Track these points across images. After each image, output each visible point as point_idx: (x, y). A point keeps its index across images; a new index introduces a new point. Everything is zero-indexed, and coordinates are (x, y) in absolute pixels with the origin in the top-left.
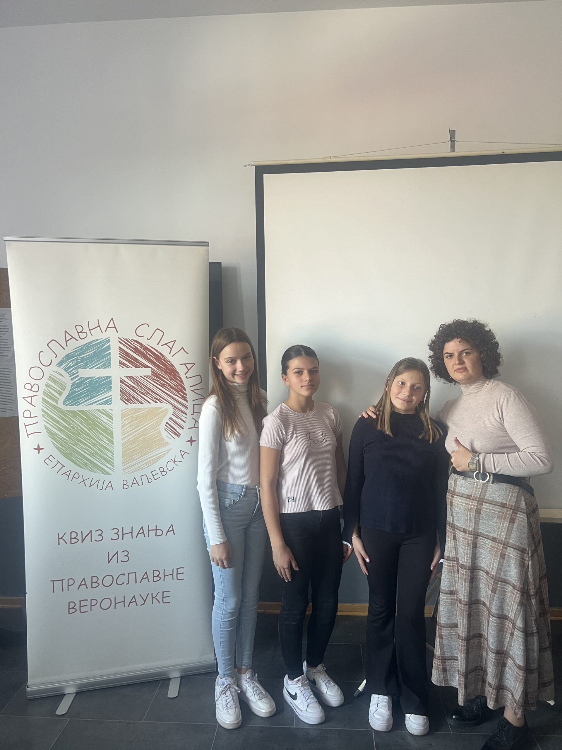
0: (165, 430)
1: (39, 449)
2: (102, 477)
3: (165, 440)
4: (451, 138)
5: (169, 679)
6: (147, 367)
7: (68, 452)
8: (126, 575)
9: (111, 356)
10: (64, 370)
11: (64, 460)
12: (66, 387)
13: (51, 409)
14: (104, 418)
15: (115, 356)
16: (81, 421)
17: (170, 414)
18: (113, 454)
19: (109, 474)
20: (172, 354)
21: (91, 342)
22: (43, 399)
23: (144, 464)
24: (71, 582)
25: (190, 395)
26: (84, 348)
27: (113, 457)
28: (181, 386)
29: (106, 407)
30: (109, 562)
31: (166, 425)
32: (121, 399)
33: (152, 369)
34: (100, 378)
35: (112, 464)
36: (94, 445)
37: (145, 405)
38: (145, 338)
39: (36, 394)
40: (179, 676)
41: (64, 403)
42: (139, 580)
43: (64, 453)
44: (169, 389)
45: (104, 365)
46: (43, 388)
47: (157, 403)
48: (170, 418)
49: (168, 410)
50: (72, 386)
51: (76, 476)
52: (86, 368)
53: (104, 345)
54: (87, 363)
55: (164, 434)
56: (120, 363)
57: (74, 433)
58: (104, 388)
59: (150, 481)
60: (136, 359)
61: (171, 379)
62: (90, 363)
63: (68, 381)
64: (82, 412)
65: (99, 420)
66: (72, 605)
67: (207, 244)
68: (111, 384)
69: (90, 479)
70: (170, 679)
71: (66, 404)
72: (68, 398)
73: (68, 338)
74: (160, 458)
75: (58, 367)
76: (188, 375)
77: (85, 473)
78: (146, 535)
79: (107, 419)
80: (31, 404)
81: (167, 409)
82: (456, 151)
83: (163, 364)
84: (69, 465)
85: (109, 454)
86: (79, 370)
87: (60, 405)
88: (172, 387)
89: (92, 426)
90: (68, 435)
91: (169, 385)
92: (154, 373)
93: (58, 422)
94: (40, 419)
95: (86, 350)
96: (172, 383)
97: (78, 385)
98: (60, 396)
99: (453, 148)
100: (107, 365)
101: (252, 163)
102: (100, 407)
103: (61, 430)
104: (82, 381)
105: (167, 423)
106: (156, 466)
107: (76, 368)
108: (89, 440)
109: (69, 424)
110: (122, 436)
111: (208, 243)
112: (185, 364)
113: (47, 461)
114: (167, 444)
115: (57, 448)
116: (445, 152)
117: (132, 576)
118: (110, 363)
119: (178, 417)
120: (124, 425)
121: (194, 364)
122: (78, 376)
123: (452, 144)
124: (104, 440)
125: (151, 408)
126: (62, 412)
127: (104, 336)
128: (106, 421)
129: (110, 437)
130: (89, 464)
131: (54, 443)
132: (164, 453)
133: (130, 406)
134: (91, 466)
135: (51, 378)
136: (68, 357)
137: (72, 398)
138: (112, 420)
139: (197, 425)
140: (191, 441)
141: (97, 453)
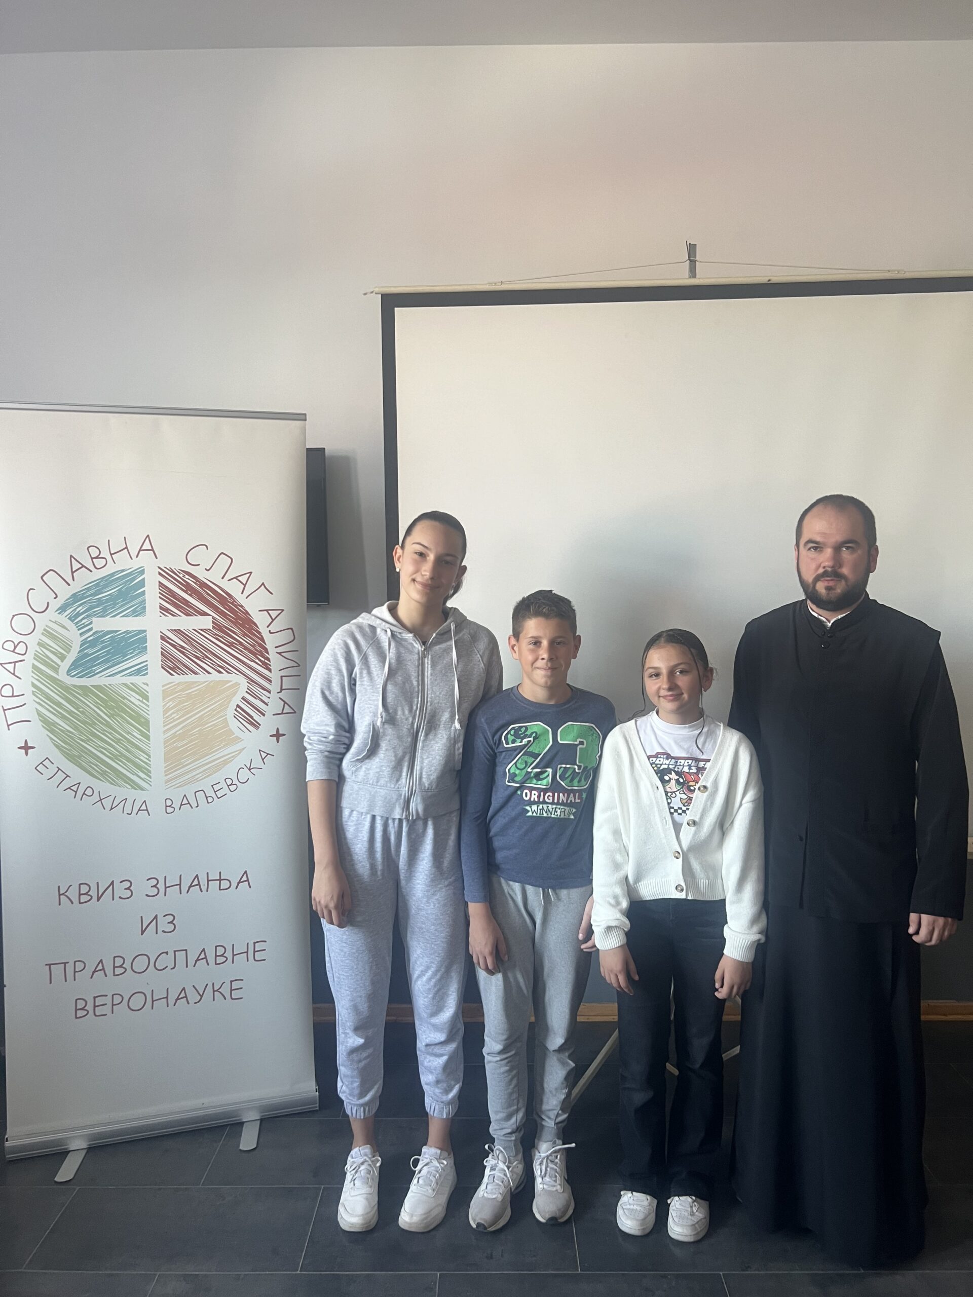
0: (235, 717)
1: (26, 748)
2: (131, 794)
3: (234, 734)
4: (689, 258)
5: (241, 1124)
6: (206, 614)
7: (77, 754)
8: (171, 953)
9: (147, 596)
10: (68, 618)
11: (68, 766)
12: (71, 647)
13: (47, 682)
14: (135, 698)
15: (152, 597)
16: (97, 703)
17: (242, 692)
18: (149, 756)
19: (142, 789)
20: (246, 593)
21: (113, 574)
22: (34, 666)
23: (200, 773)
24: (79, 966)
25: (276, 662)
26: (102, 583)
27: (150, 761)
28: (260, 646)
29: (138, 680)
30: (143, 932)
31: (236, 710)
32: (162, 667)
33: (213, 618)
34: (127, 632)
35: (148, 773)
36: (118, 741)
37: (202, 677)
38: (201, 568)
39: (22, 658)
40: (259, 1118)
41: (68, 672)
42: (191, 962)
43: (68, 754)
44: (241, 651)
45: (134, 611)
46: (33, 648)
47: (222, 673)
48: (242, 698)
49: (240, 684)
50: (81, 646)
51: (89, 792)
52: (104, 617)
53: (134, 579)
54: (106, 608)
55: (234, 724)
56: (161, 608)
57: (84, 722)
58: (134, 649)
59: (210, 800)
60: (186, 602)
61: (245, 635)
62: (112, 608)
63: (75, 637)
64: (98, 687)
65: (125, 701)
66: (81, 1004)
67: (303, 417)
68: (146, 642)
69: (112, 798)
70: (243, 1123)
71: (72, 675)
72: (75, 665)
73: (76, 566)
74: (225, 763)
75: (59, 613)
76: (273, 628)
77: (103, 787)
78: (204, 888)
79: (139, 700)
80: (14, 674)
81: (237, 684)
82: (697, 276)
83: (231, 610)
84: (77, 774)
85: (143, 757)
86: (94, 619)
87: (62, 676)
88: (246, 648)
89: (115, 711)
90: (76, 727)
91: (241, 644)
92: (216, 625)
93: (59, 705)
94: (29, 698)
95: (105, 586)
96: (247, 641)
97: (93, 644)
98: (62, 661)
99: (693, 272)
100: (140, 611)
101: (377, 290)
102: (129, 680)
103: (63, 717)
104: (99, 637)
105: (238, 706)
106: (219, 777)
107: (88, 616)
108: (110, 733)
109: (77, 707)
110: (164, 726)
111: (305, 415)
112: (267, 611)
113: (40, 768)
114: (238, 739)
115: (57, 747)
116: (681, 278)
117: (181, 956)
118: (144, 608)
119: (256, 697)
120: (168, 710)
121: (283, 610)
122: (91, 629)
123: (690, 265)
124: (135, 734)
125: (212, 681)
126: (66, 688)
127: (135, 564)
128: (137, 703)
129: (144, 729)
130: (109, 773)
131: (51, 738)
132: (233, 754)
133: (177, 678)
134: (112, 775)
135: (47, 633)
136: (76, 598)
137: (82, 665)
138: (148, 702)
139: (287, 709)
140: (278, 735)
141: (122, 755)
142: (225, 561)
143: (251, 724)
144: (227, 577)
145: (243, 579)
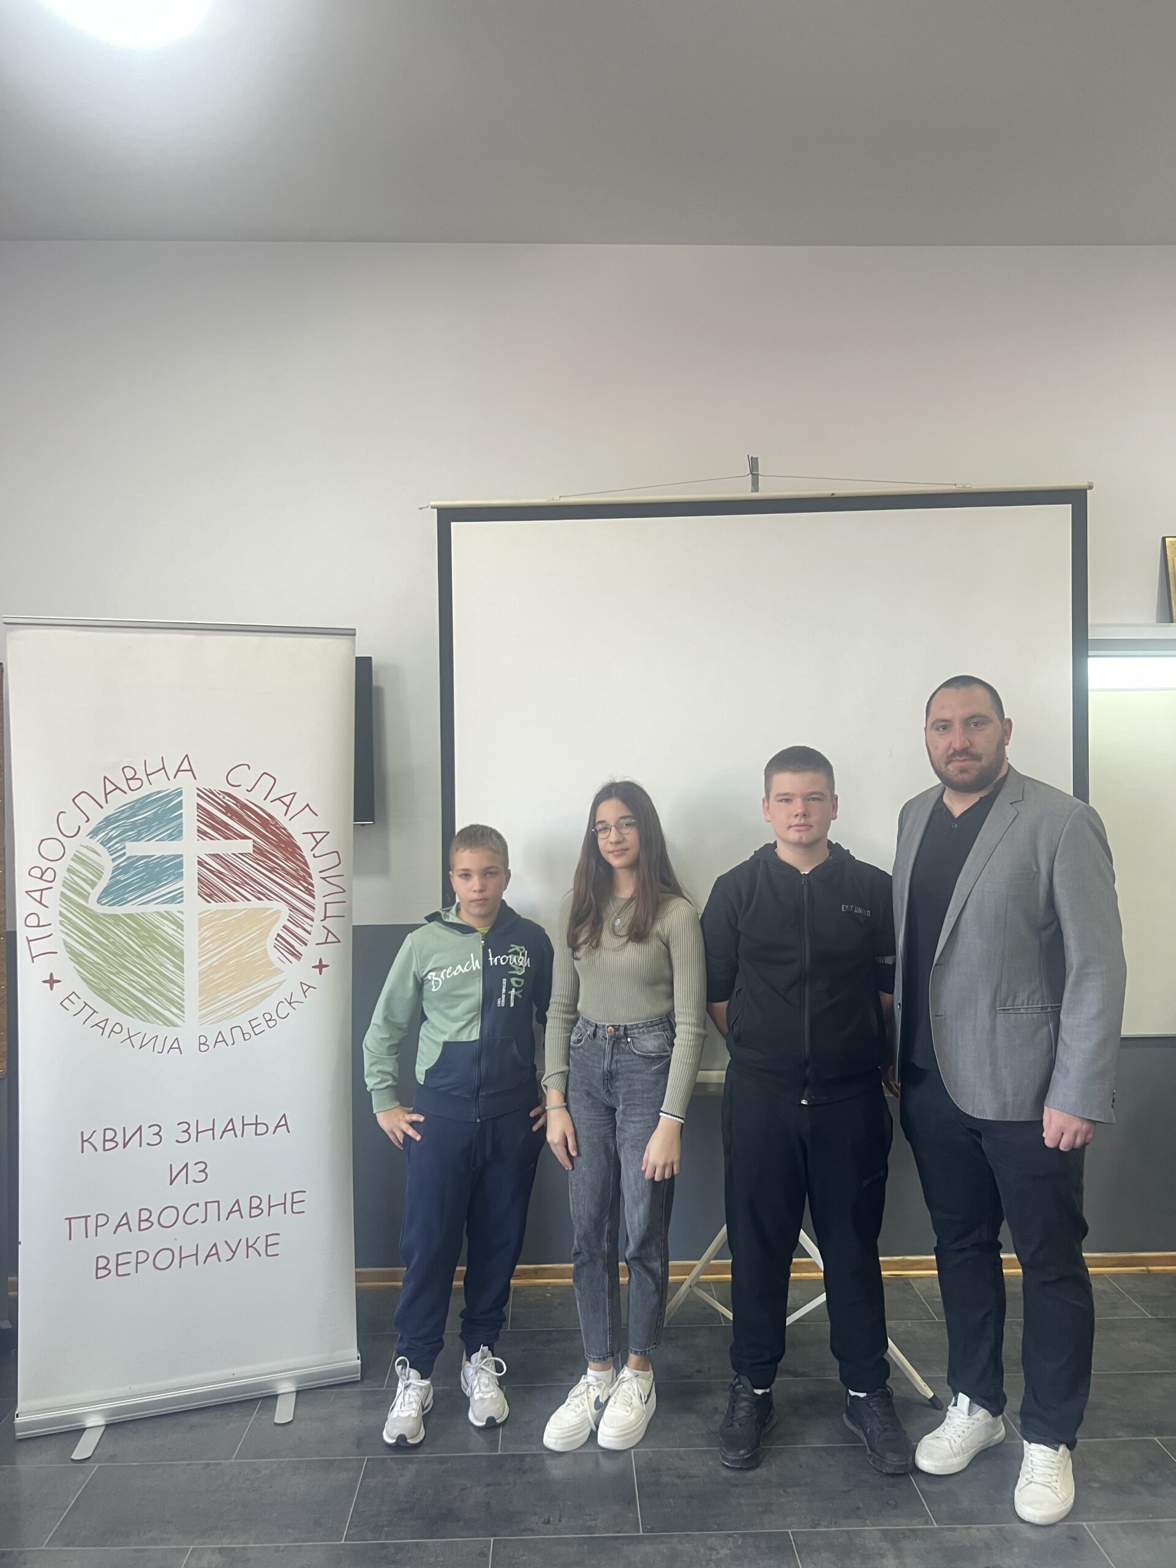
0: (275, 947)
1: (51, 981)
2: (163, 1031)
3: (274, 965)
4: (751, 471)
5: (276, 1396)
6: (246, 837)
7: (104, 987)
8: (202, 1205)
9: (184, 819)
10: (100, 843)
11: (96, 1001)
12: (103, 873)
13: (75, 911)
14: (169, 928)
15: (190, 820)
16: (128, 933)
17: (283, 920)
18: (183, 990)
19: (174, 1025)
20: (290, 815)
21: (148, 796)
22: (63, 894)
23: (237, 1007)
24: (102, 1220)
25: (320, 887)
26: (137, 806)
27: (183, 995)
28: (304, 870)
29: (173, 908)
30: (171, 1183)
31: (276, 939)
32: (199, 894)
33: (254, 841)
34: (162, 857)
35: (181, 1008)
36: (149, 974)
37: (241, 904)
38: (242, 789)
39: (50, 885)
40: (294, 1390)
41: (99, 901)
42: (223, 1215)
43: (96, 988)
44: (283, 877)
45: (170, 835)
46: (62, 874)
47: (262, 900)
48: (284, 927)
49: (280, 912)
50: (113, 872)
52: (138, 841)
53: (171, 801)
54: (141, 831)
55: (274, 955)
56: (199, 831)
57: (114, 954)
58: (169, 876)
59: (247, 1037)
60: (226, 826)
61: (287, 859)
62: (147, 832)
63: (107, 863)
64: (130, 916)
65: (159, 931)
66: (102, 1263)
67: (352, 632)
68: (182, 868)
69: (141, 1035)
70: (277, 1396)
71: (103, 902)
72: (106, 892)
73: (110, 787)
74: (264, 996)
75: (91, 838)
76: (317, 852)
77: (133, 1024)
78: (239, 1133)
79: (173, 929)
80: (40, 902)
81: (278, 912)
82: (760, 490)
83: (273, 833)
84: (106, 1010)
85: (176, 990)
86: (127, 844)
87: (92, 904)
88: (288, 873)
89: (147, 942)
90: (105, 958)
91: (283, 868)
92: (257, 849)
93: (88, 935)
95: (141, 809)
96: (289, 866)
97: (125, 870)
98: (93, 889)
99: (755, 487)
100: (177, 834)
101: (433, 504)
103: (92, 949)
104: (133, 861)
105: (279, 935)
107: (121, 841)
108: (142, 965)
109: (107, 938)
110: (199, 957)
111: (354, 630)
112: (311, 833)
113: (66, 1003)
114: (278, 971)
115: (85, 980)
116: (743, 491)
117: (213, 1208)
118: (181, 832)
119: (298, 925)
120: (204, 940)
121: (328, 833)
122: (124, 854)
123: (753, 479)
124: (168, 966)
125: (251, 909)
126: (95, 917)
127: (172, 786)
128: (171, 932)
129: (178, 960)
130: (140, 1008)
131: (79, 972)
132: (272, 988)
133: (214, 906)
134: (143, 1011)
135: (77, 858)
136: (108, 821)
137: (113, 892)
138: (183, 931)
139: (331, 938)
140: (321, 967)
141: (154, 989)
142: (267, 781)
143: (293, 954)
144: (270, 798)
145: (286, 800)
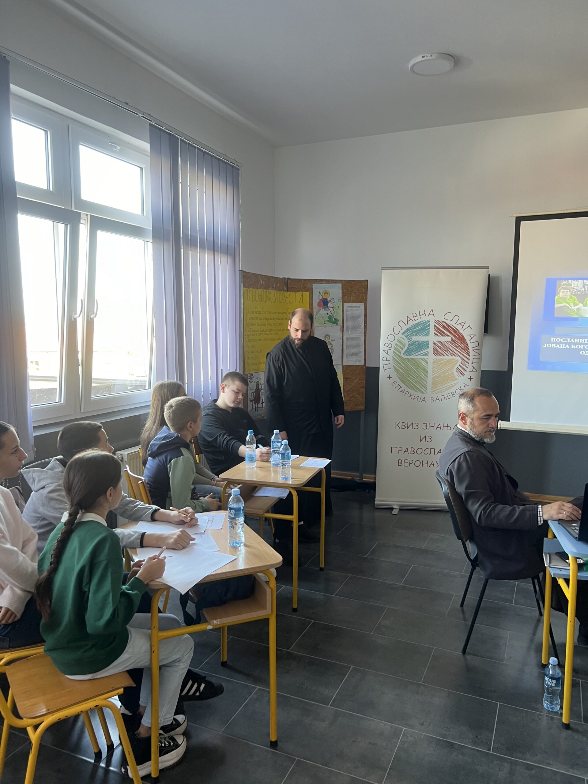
0: (456, 371)
1: (389, 377)
2: (420, 395)
3: (455, 377)
6: (449, 336)
7: (404, 380)
8: (430, 449)
9: (430, 330)
10: (405, 336)
11: (402, 384)
12: (405, 346)
13: (397, 357)
14: (423, 363)
15: (432, 330)
16: (412, 364)
17: (459, 363)
18: (427, 383)
19: (424, 393)
20: (463, 329)
21: (420, 322)
22: (394, 352)
23: (443, 390)
24: (400, 449)
25: (471, 353)
28: (467, 347)
29: (425, 357)
30: (421, 441)
32: (433, 353)
33: (451, 337)
34: (423, 341)
35: (426, 388)
36: (417, 377)
37: (446, 357)
38: (449, 320)
39: (390, 349)
41: (404, 354)
43: (402, 380)
44: (460, 349)
45: (426, 334)
46: (394, 345)
47: (453, 356)
48: (459, 365)
50: (408, 345)
51: (407, 393)
52: (416, 336)
53: (426, 324)
54: (417, 333)
55: (456, 374)
56: (434, 334)
57: (407, 370)
58: (425, 347)
59: (446, 399)
60: (443, 332)
61: (461, 343)
62: (419, 333)
63: (407, 343)
64: (412, 359)
65: (421, 364)
66: (400, 461)
67: (488, 268)
68: (429, 345)
69: (414, 396)
72: (406, 352)
73: (409, 319)
74: (452, 387)
75: (402, 335)
76: (472, 341)
77: (412, 392)
78: (442, 429)
80: (387, 354)
81: (458, 360)
83: (458, 335)
84: (404, 387)
85: (425, 383)
86: (413, 337)
87: (402, 355)
88: (462, 348)
89: (417, 367)
90: (405, 371)
91: (460, 346)
92: (452, 340)
93: (400, 364)
94: (391, 362)
95: (417, 326)
96: (462, 346)
97: (412, 345)
98: (402, 350)
100: (428, 334)
101: (515, 215)
102: (422, 357)
103: (401, 368)
104: (414, 343)
105: (457, 368)
106: (449, 391)
107: (411, 336)
108: (415, 374)
109: (406, 365)
110: (432, 373)
111: (489, 267)
112: (470, 335)
113: (393, 384)
114: (456, 379)
115: (399, 377)
117: (433, 450)
118: (429, 334)
119: (464, 365)
120: (434, 368)
121: (475, 335)
122: (412, 340)
124: (423, 375)
125: (449, 359)
126: (403, 359)
127: (427, 319)
128: (424, 365)
129: (426, 373)
131: (397, 375)
132: (455, 384)
133: (438, 357)
134: (415, 388)
135: (398, 341)
136: (408, 330)
137: (407, 352)
138: (428, 365)
139: (474, 370)
140: (470, 379)
141: (418, 382)
142: (457, 318)
143: (462, 374)
144: (457, 323)
145: (462, 324)
